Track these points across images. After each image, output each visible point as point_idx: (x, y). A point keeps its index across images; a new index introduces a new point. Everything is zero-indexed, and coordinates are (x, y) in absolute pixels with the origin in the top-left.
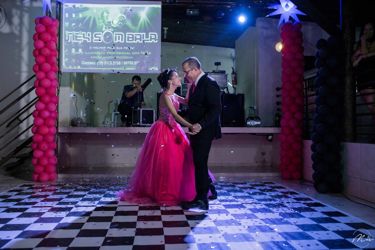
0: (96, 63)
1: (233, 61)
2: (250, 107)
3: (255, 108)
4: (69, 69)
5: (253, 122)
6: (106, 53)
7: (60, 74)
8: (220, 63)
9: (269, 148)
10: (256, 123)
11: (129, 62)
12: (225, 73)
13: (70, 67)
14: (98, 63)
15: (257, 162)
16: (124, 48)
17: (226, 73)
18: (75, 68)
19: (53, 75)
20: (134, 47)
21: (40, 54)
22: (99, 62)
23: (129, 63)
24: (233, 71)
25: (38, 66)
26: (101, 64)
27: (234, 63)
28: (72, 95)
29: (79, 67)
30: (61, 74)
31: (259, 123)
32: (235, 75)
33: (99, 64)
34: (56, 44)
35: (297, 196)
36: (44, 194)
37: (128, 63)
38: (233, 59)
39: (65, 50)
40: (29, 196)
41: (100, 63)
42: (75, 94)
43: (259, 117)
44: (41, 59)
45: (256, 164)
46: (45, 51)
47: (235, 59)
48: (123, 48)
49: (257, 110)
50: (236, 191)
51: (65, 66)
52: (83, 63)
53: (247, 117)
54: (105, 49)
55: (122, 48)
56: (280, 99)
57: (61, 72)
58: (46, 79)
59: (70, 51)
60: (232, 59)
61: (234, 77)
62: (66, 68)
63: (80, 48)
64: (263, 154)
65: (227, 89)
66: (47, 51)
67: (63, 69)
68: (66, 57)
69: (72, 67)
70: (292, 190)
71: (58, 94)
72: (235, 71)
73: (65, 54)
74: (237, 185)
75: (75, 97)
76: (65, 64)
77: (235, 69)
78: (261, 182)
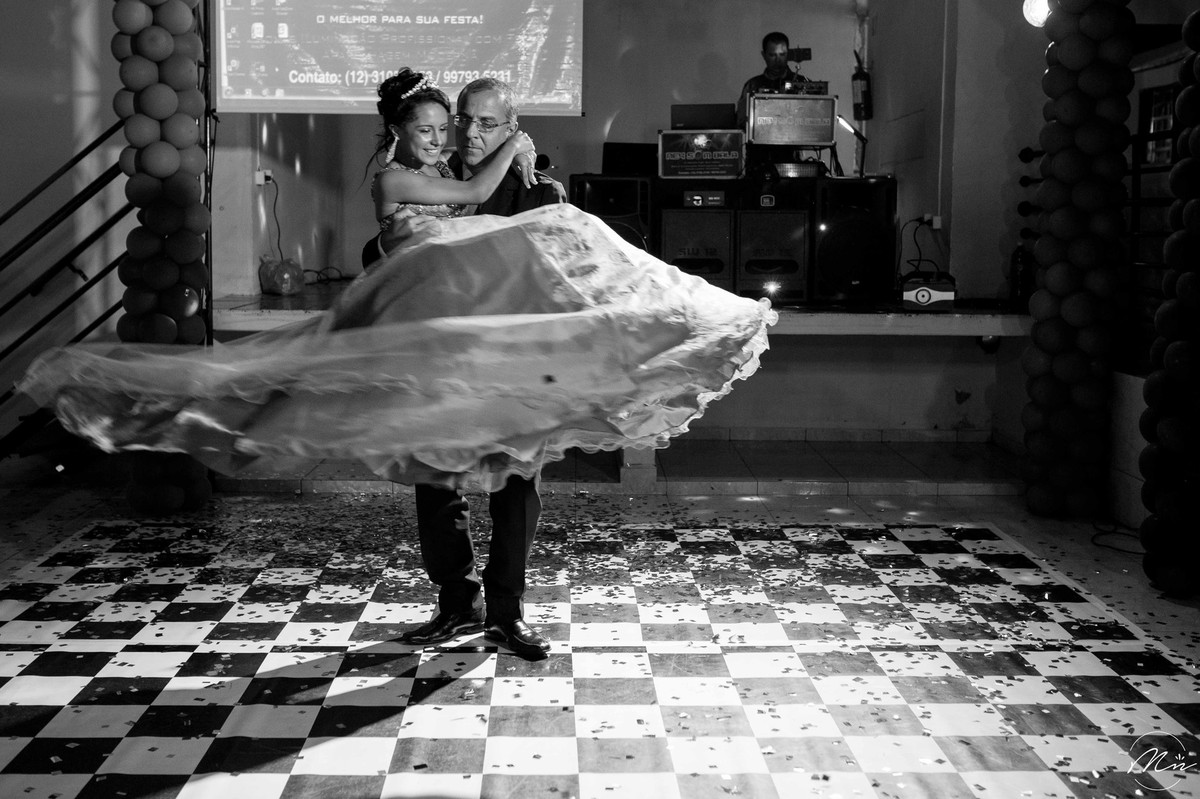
0: (343, 78)
1: (861, 25)
2: (917, 220)
3: (937, 223)
4: (244, 100)
5: (925, 293)
6: (379, 19)
7: (213, 121)
8: (809, 50)
9: (983, 376)
10: (938, 296)
11: (462, 73)
12: (826, 93)
13: (249, 95)
14: (350, 77)
15: (936, 427)
16: (446, 20)
17: (832, 91)
18: (266, 95)
19: (188, 129)
20: (481, 17)
21: (137, 50)
22: (353, 73)
23: (464, 78)
24: (860, 68)
25: (133, 94)
26: (359, 81)
27: (862, 32)
28: (260, 179)
29: (280, 94)
30: (216, 118)
31: (950, 296)
32: (864, 82)
33: (353, 81)
34: (194, 12)
35: (1078, 611)
36: (164, 581)
37: (460, 75)
38: (859, 16)
39: (228, 30)
40: (114, 588)
41: (357, 77)
42: (269, 173)
43: (951, 273)
44: (144, 72)
45: (931, 435)
46: (153, 40)
47: (867, 14)
48: (441, 19)
49: (945, 232)
50: (851, 577)
51: (230, 88)
52: (294, 76)
53: (905, 269)
54: (373, 24)
55: (436, 20)
56: (1033, 194)
57: (214, 110)
58: (164, 143)
59: (246, 32)
60: (855, 17)
61: (863, 92)
62: (235, 97)
63: (283, 20)
64: (962, 397)
65: (834, 154)
66: (162, 44)
67: (221, 99)
68: (231, 55)
69: (254, 93)
70: (1060, 579)
71: (208, 190)
72: (865, 66)
73: (227, 44)
74: (857, 545)
75: (270, 182)
76: (230, 84)
77: (865, 56)
78: (946, 530)
